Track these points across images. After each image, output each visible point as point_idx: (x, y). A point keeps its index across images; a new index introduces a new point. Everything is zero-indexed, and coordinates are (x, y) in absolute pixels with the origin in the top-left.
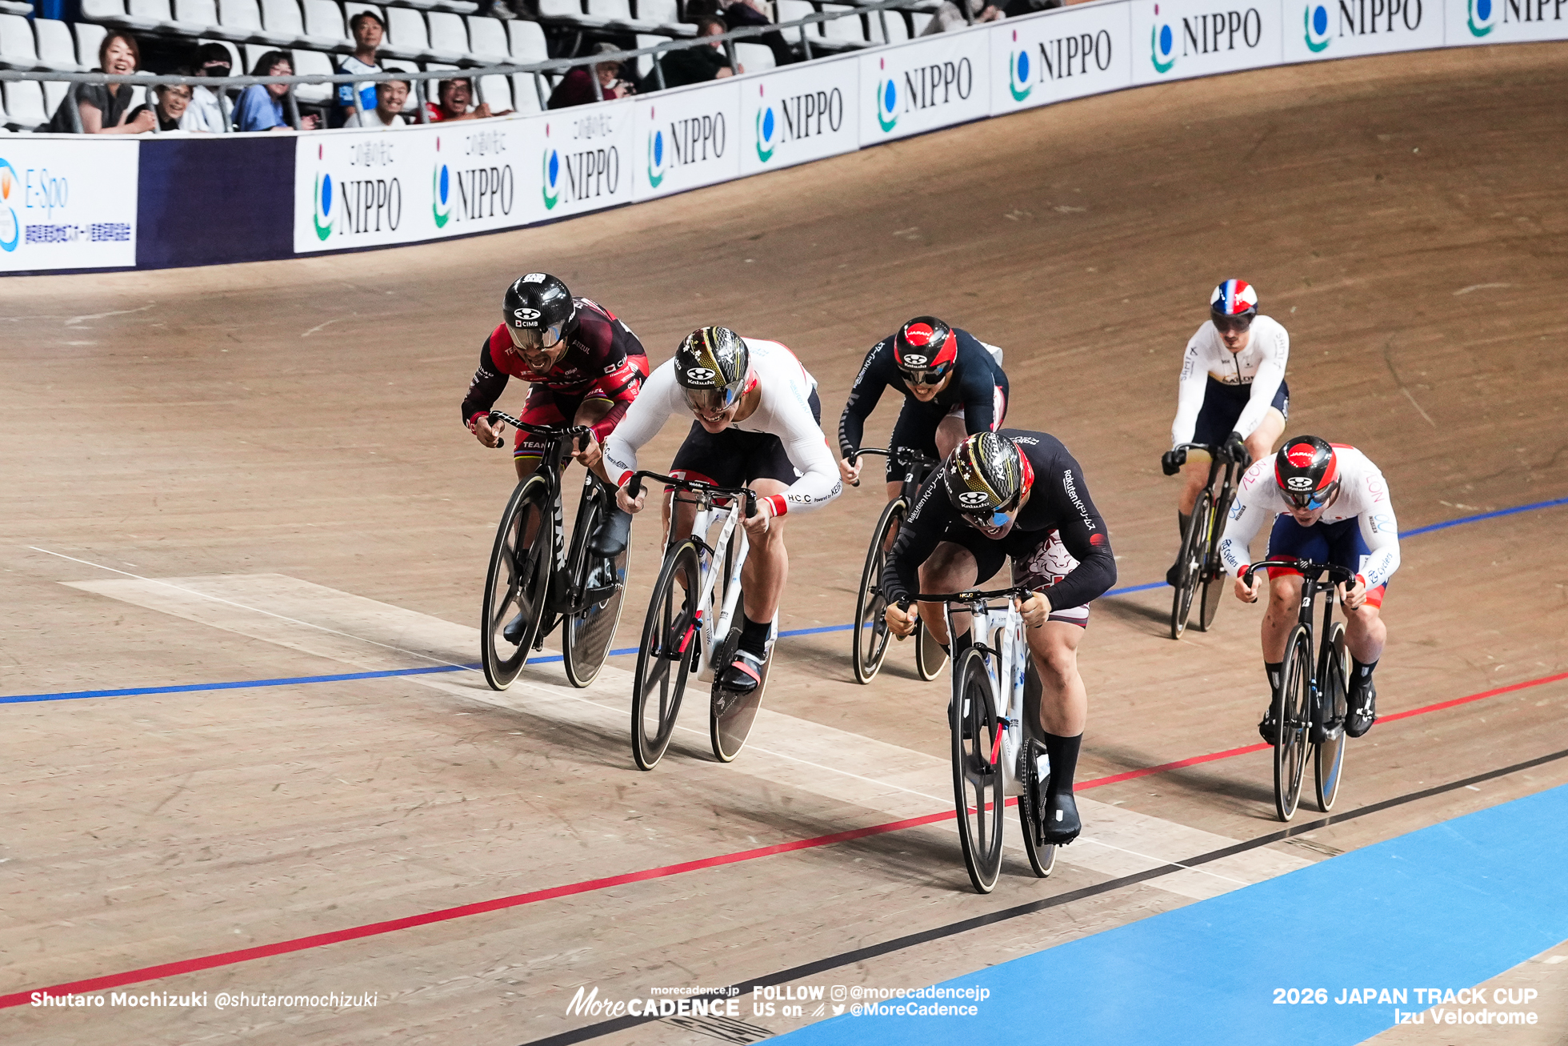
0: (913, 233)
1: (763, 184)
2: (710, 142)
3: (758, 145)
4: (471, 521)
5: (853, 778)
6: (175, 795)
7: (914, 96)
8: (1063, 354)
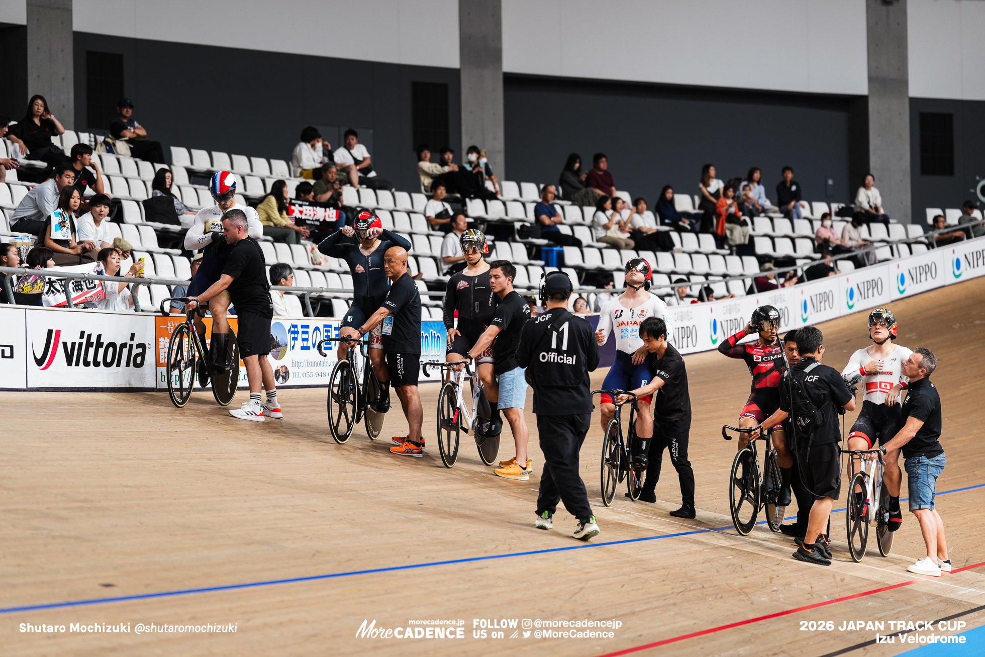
1: (849, 319)
2: (827, 303)
3: (848, 303)
4: (720, 468)
5: (873, 569)
6: (579, 592)
7: (913, 279)
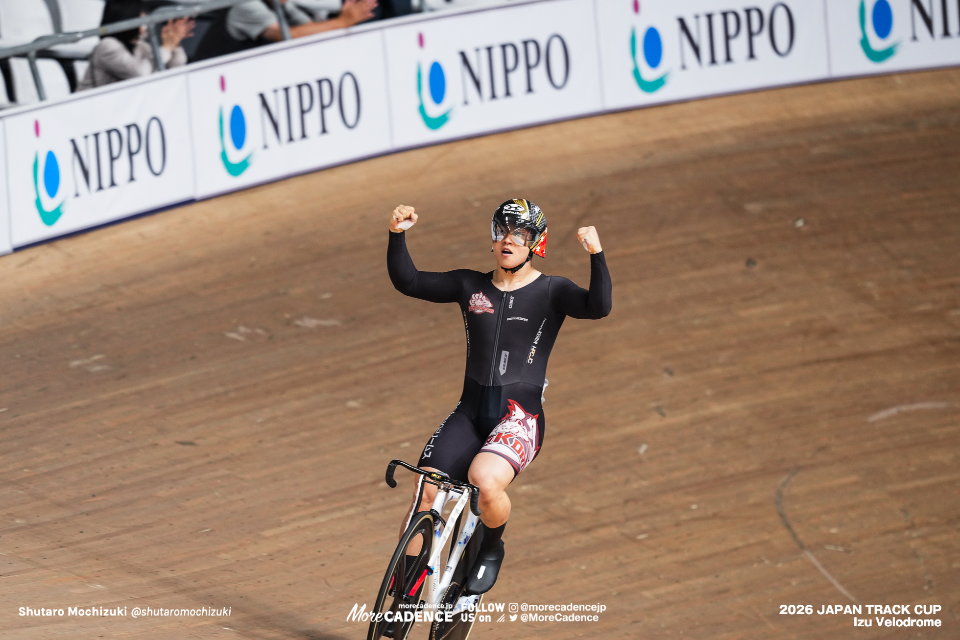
0: (97, 362)
7: (86, 173)
8: (322, 519)
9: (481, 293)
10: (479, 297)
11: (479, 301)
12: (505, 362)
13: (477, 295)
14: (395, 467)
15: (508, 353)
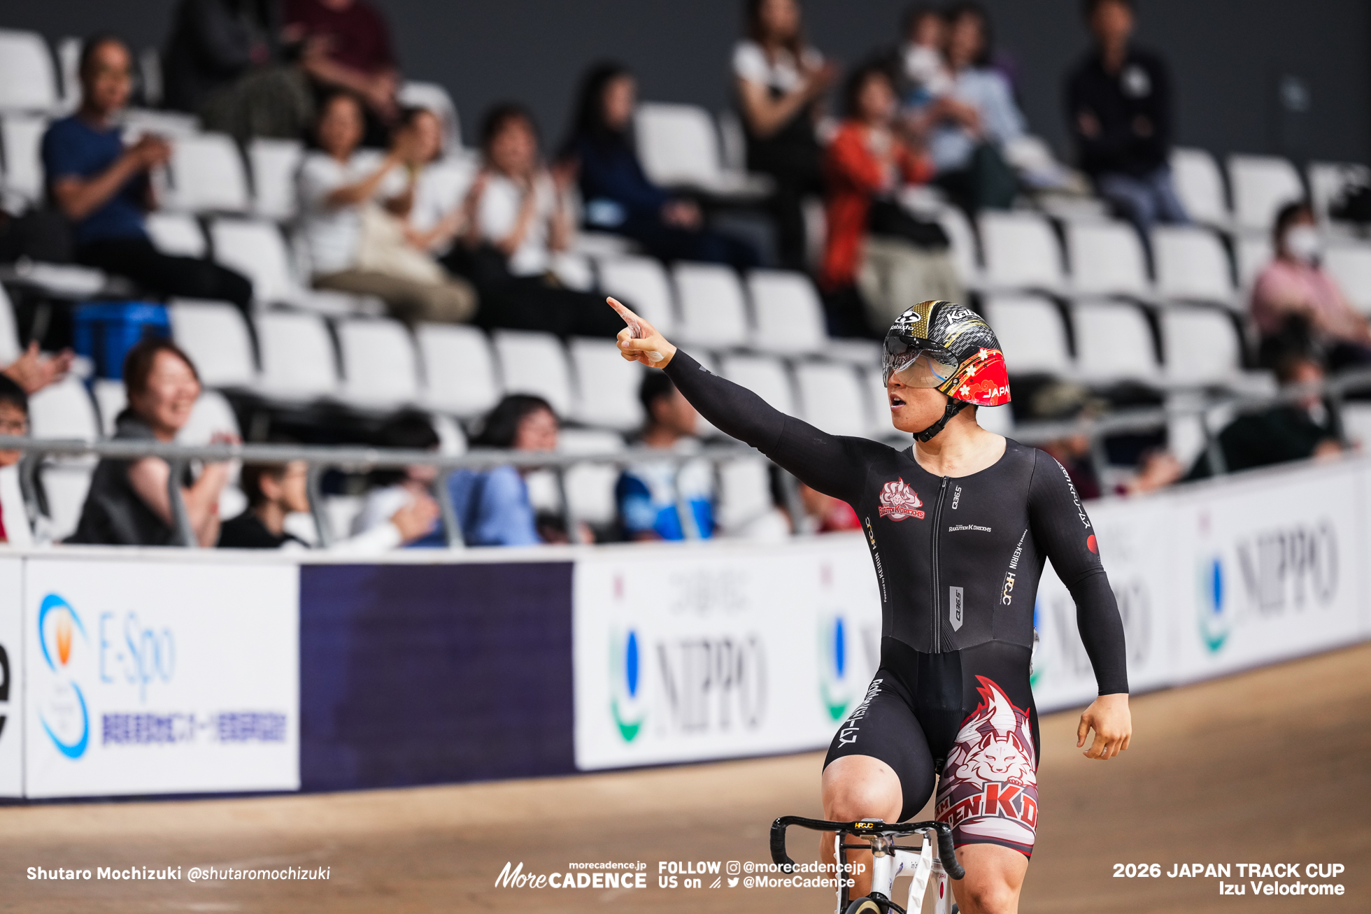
9: (902, 482)
10: (897, 488)
11: (898, 496)
12: (958, 606)
13: (894, 485)
14: (784, 830)
15: (961, 590)
